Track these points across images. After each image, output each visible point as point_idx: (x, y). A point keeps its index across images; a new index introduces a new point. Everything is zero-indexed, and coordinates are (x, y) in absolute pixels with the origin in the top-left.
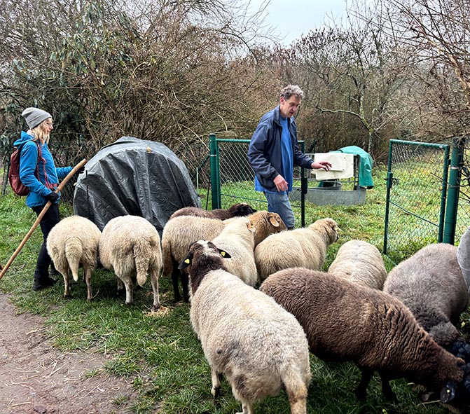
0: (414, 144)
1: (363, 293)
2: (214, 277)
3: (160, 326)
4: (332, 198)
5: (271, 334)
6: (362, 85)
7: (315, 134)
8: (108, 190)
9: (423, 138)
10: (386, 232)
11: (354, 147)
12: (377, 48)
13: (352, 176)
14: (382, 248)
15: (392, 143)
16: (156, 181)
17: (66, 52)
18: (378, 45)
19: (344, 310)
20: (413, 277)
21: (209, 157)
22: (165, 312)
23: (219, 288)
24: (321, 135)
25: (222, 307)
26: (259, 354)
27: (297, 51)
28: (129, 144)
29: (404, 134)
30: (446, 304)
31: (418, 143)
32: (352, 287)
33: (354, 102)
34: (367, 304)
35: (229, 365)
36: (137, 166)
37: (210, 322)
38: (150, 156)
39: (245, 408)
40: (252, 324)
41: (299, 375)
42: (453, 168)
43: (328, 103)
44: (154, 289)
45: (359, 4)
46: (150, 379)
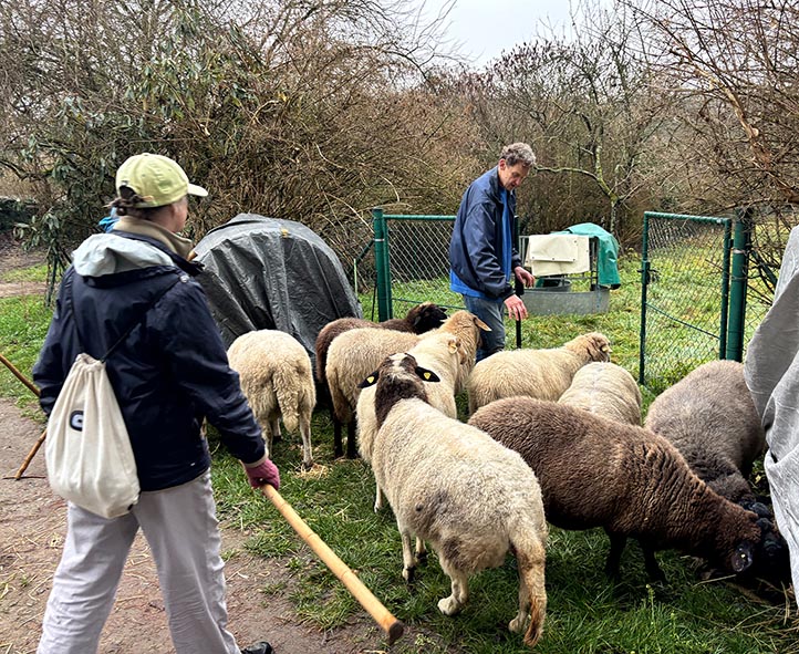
0: (681, 218)
1: (612, 430)
2: (404, 408)
3: (316, 490)
4: (558, 303)
5: (491, 478)
6: (598, 129)
7: (526, 206)
8: (225, 294)
9: (693, 210)
10: (642, 350)
11: (590, 225)
12: (620, 72)
13: (587, 269)
14: (638, 376)
15: (648, 216)
16: (296, 279)
17: (149, 87)
18: (621, 68)
19: (586, 454)
20: (687, 409)
21: (373, 242)
22: (321, 471)
23: (412, 422)
24: (537, 206)
25: (417, 448)
26: (477, 506)
27: (496, 77)
28: (254, 225)
29: (666, 204)
30: (735, 445)
31: (686, 216)
32: (597, 422)
33: (586, 155)
34: (618, 446)
35: (435, 525)
36: (268, 257)
37: (402, 469)
38: (287, 242)
39: (456, 586)
40: (464, 466)
41: (533, 532)
42: (737, 252)
43: (546, 158)
44: (304, 438)
45: (591, 5)
46: (312, 561)
